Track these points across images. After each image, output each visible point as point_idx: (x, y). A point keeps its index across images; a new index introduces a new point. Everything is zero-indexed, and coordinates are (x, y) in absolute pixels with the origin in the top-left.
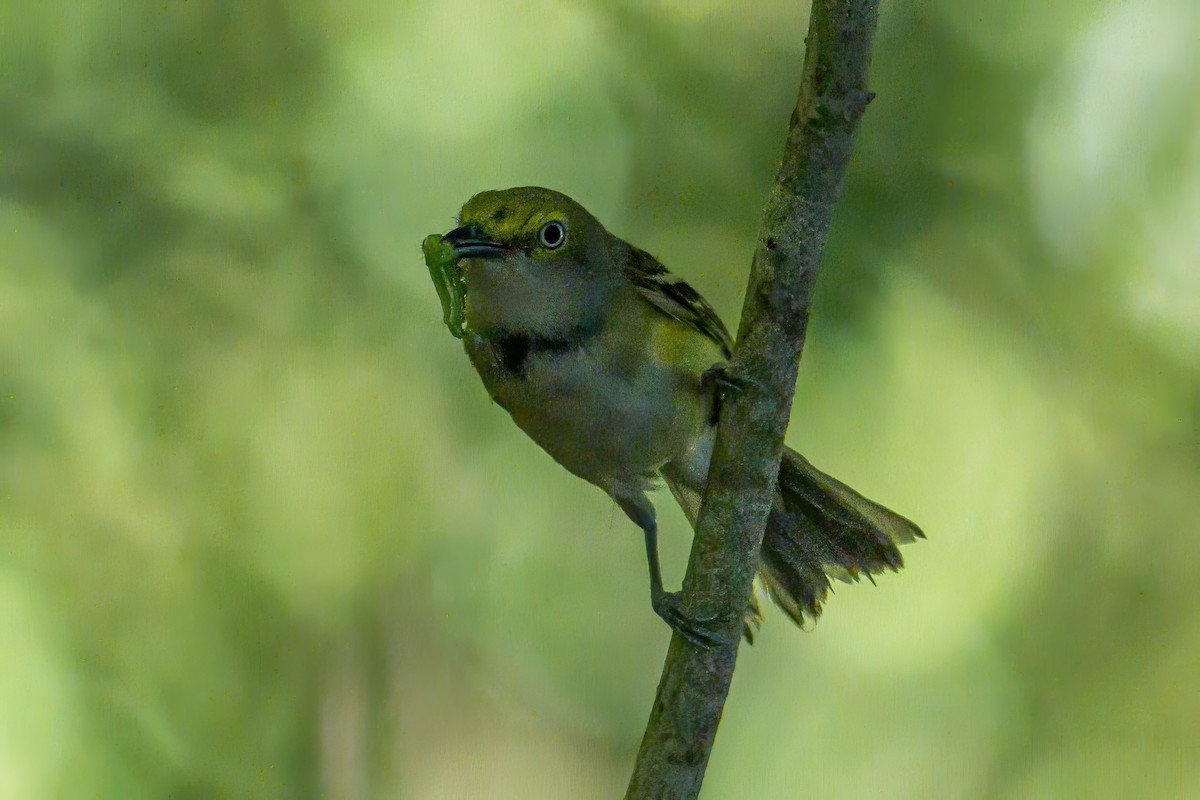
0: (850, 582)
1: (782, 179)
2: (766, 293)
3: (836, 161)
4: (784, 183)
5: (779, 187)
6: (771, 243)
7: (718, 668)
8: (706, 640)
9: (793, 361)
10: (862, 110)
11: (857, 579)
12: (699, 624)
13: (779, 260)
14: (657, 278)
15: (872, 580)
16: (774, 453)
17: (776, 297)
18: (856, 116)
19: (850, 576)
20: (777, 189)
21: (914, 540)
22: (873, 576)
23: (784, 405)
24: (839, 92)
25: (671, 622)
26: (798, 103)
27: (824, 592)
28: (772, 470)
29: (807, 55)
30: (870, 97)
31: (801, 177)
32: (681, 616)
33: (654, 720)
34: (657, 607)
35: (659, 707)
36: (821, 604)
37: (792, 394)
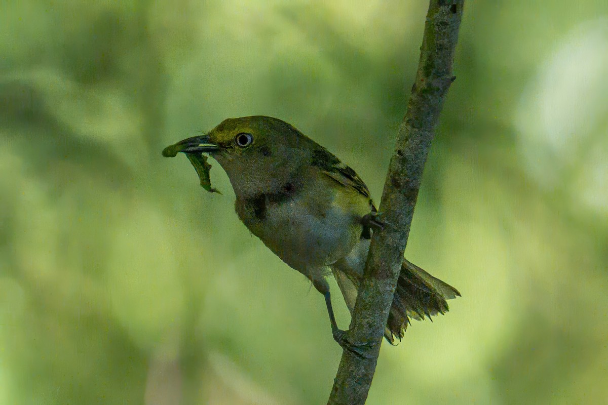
0: (419, 320)
1: (407, 119)
2: (397, 178)
3: (435, 110)
4: (408, 122)
5: (405, 123)
6: (400, 152)
7: (367, 371)
8: (360, 356)
9: (410, 213)
10: (449, 85)
11: (423, 318)
12: (357, 347)
13: (404, 161)
14: (337, 166)
15: (430, 318)
16: (399, 261)
17: (402, 180)
18: (445, 88)
19: (420, 317)
20: (403, 125)
21: (455, 297)
22: (431, 317)
23: (404, 236)
24: (438, 75)
25: (343, 345)
26: (416, 80)
27: (406, 325)
28: (397, 269)
29: (421, 56)
30: (453, 79)
31: (417, 119)
32: (348, 343)
33: (332, 396)
34: (336, 338)
35: (335, 389)
36: (404, 331)
37: (409, 230)
